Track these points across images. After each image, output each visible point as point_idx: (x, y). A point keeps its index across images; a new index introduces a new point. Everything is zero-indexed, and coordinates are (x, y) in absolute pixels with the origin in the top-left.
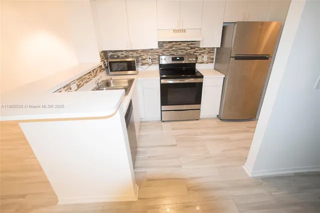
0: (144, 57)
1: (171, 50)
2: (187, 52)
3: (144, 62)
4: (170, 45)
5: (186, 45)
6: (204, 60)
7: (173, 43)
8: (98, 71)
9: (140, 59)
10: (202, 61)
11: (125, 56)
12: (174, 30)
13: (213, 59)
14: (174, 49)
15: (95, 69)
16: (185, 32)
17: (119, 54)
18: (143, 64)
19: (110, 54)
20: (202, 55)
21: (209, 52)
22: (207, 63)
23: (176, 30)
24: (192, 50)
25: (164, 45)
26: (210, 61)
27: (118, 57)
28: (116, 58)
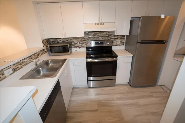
0: (76, 42)
1: (94, 37)
2: (105, 38)
3: (76, 45)
4: (94, 33)
5: (104, 33)
6: (118, 44)
7: (96, 32)
8: (40, 54)
9: (73, 43)
10: (116, 44)
11: (63, 42)
12: (95, 24)
13: (124, 43)
14: (97, 36)
15: (37, 53)
16: (104, 25)
17: (59, 40)
18: (75, 47)
19: (52, 41)
20: (117, 40)
21: (121, 38)
22: (120, 45)
23: (97, 23)
24: (109, 37)
25: (90, 34)
26: (122, 44)
27: (58, 42)
28: (56, 44)
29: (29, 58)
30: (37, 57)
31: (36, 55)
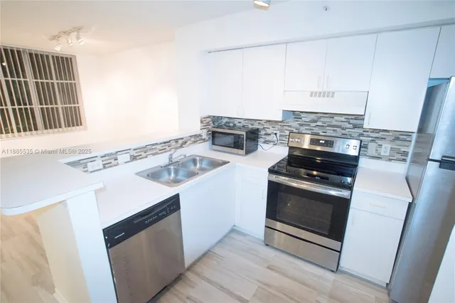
0: (269, 131)
1: (314, 124)
2: (343, 132)
3: (268, 138)
4: (313, 116)
5: (343, 119)
6: (382, 154)
7: (319, 115)
8: (189, 142)
9: (263, 132)
10: (376, 155)
11: (244, 126)
12: (312, 93)
13: (405, 154)
14: (319, 123)
15: (182, 139)
16: (333, 96)
17: (236, 122)
18: (266, 142)
19: (225, 121)
20: (380, 142)
21: (397, 139)
22: (390, 160)
23: (316, 93)
24: (356, 130)
25: (303, 115)
27: (235, 125)
28: (230, 128)
29: (163, 145)
30: (181, 146)
31: (180, 142)
